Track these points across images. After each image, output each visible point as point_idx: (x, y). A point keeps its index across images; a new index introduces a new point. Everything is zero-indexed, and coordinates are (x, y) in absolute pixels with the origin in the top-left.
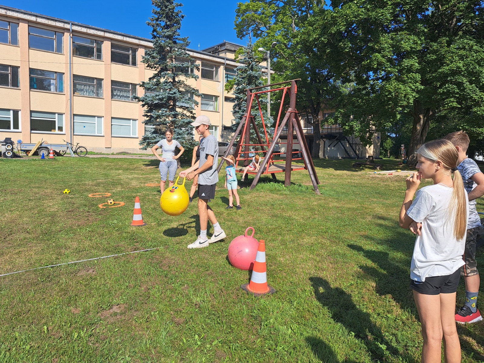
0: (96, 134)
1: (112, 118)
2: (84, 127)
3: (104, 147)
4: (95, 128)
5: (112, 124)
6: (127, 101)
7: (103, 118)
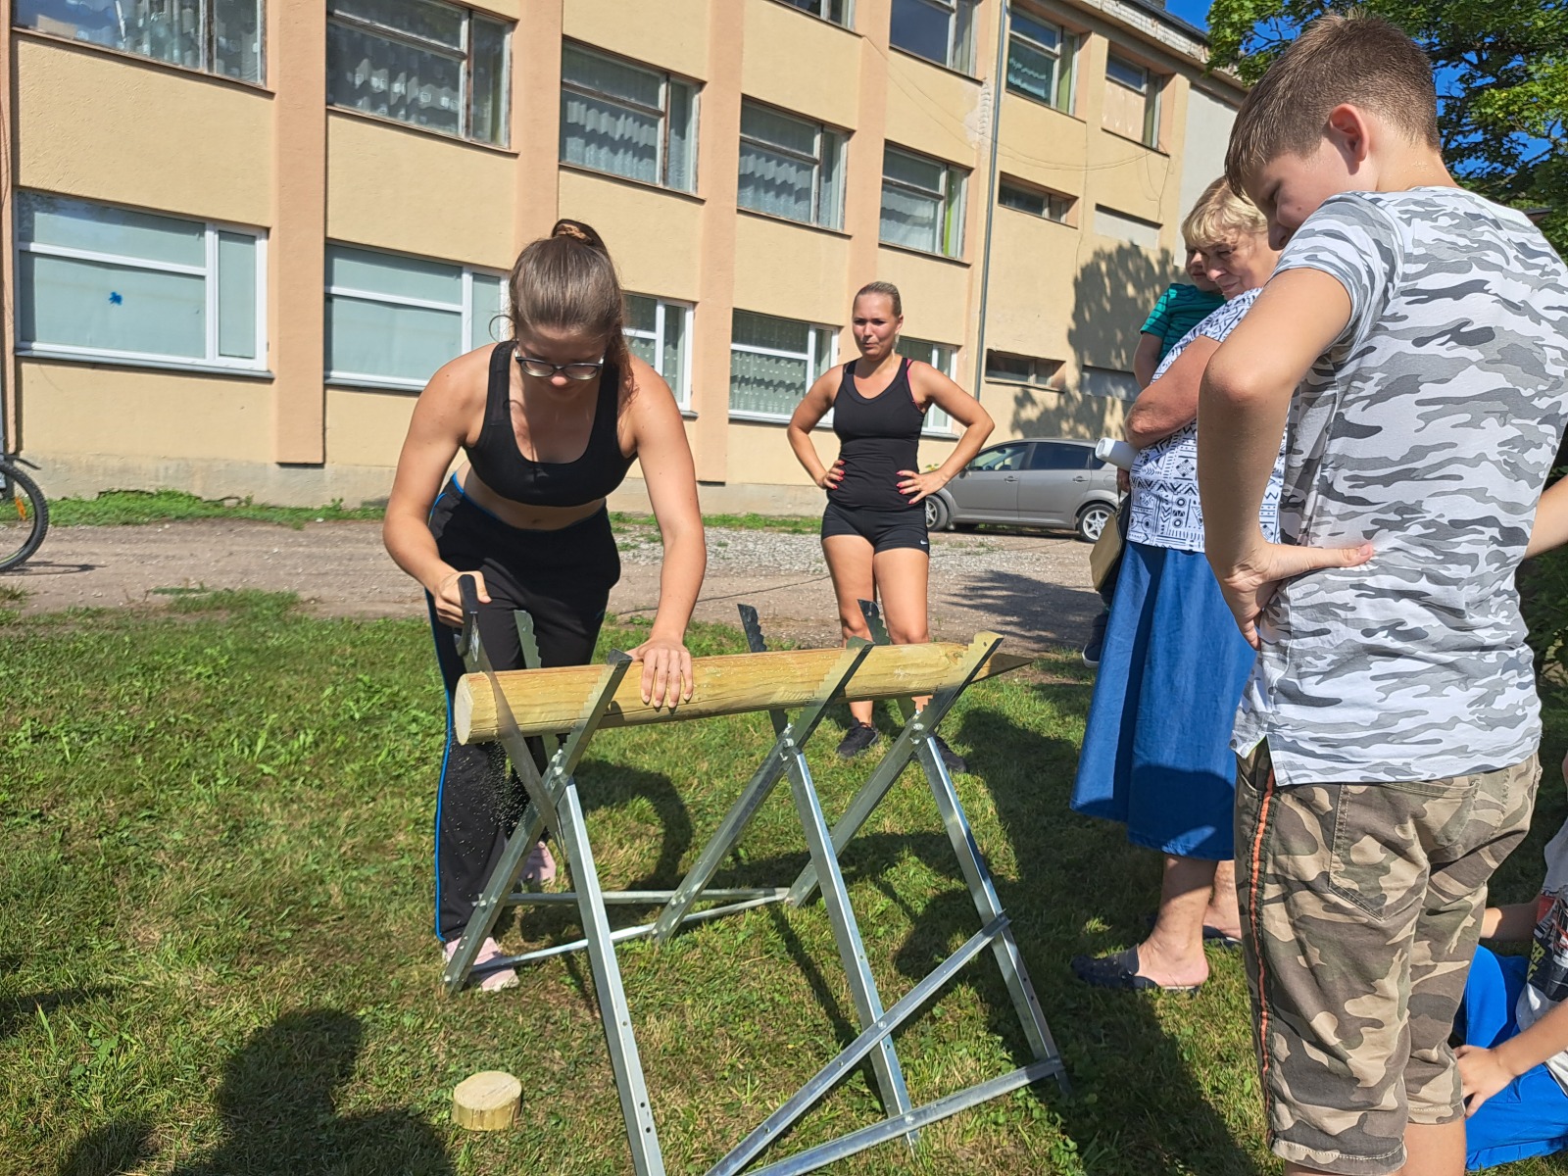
0: (212, 360)
1: (335, 248)
2: (116, 299)
3: (271, 456)
4: (200, 311)
5: (335, 290)
6: (440, 132)
7: (261, 244)
